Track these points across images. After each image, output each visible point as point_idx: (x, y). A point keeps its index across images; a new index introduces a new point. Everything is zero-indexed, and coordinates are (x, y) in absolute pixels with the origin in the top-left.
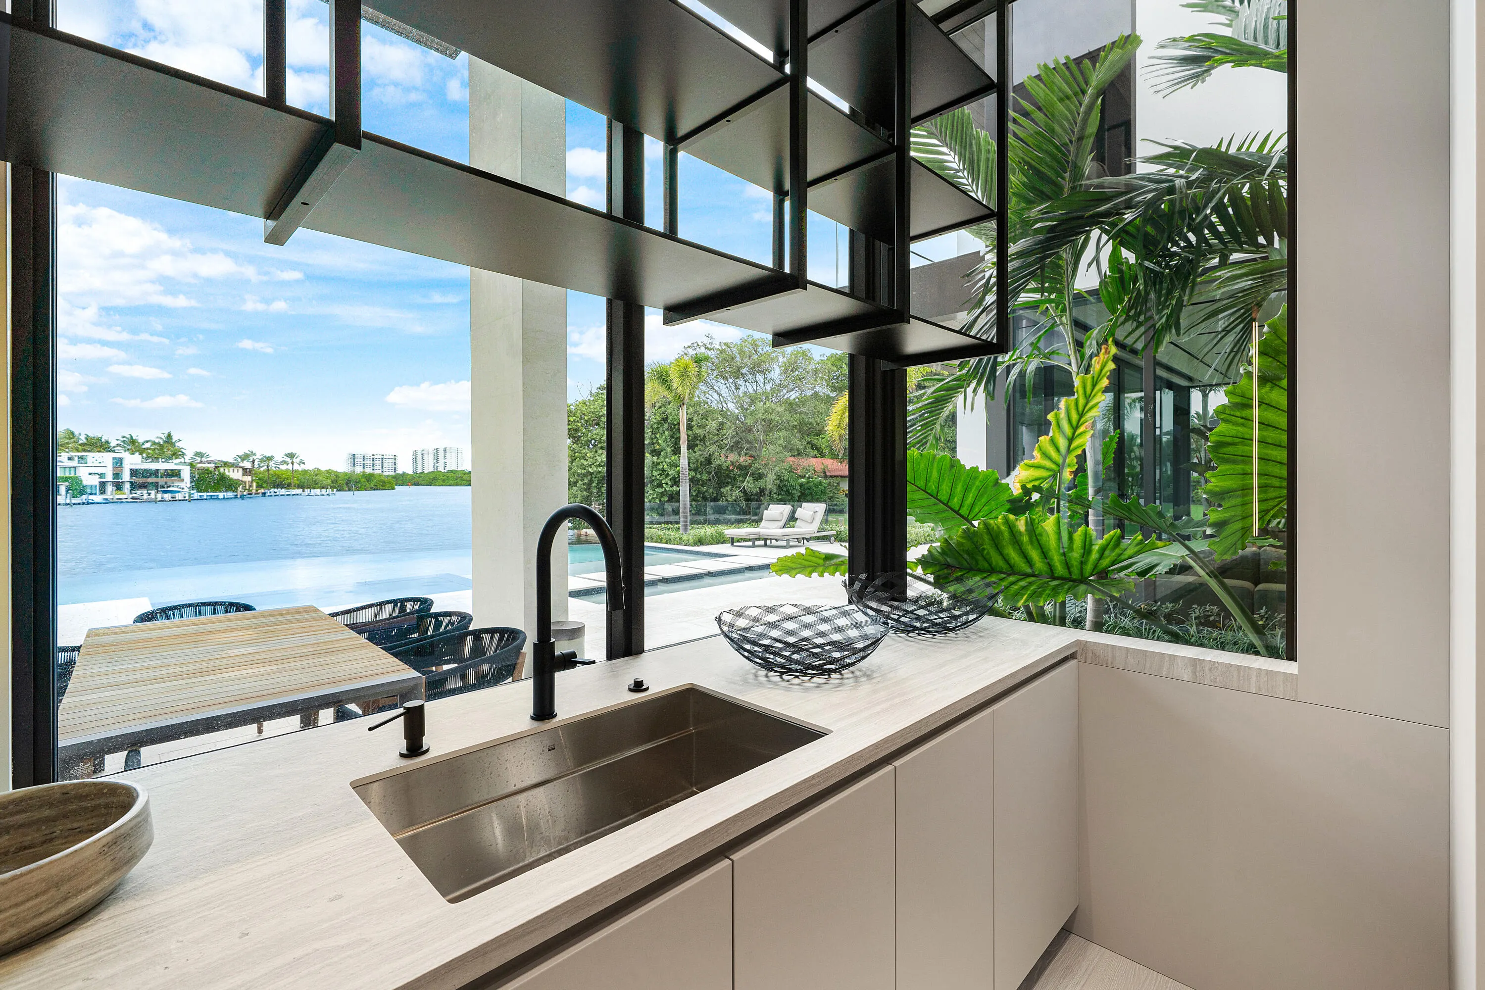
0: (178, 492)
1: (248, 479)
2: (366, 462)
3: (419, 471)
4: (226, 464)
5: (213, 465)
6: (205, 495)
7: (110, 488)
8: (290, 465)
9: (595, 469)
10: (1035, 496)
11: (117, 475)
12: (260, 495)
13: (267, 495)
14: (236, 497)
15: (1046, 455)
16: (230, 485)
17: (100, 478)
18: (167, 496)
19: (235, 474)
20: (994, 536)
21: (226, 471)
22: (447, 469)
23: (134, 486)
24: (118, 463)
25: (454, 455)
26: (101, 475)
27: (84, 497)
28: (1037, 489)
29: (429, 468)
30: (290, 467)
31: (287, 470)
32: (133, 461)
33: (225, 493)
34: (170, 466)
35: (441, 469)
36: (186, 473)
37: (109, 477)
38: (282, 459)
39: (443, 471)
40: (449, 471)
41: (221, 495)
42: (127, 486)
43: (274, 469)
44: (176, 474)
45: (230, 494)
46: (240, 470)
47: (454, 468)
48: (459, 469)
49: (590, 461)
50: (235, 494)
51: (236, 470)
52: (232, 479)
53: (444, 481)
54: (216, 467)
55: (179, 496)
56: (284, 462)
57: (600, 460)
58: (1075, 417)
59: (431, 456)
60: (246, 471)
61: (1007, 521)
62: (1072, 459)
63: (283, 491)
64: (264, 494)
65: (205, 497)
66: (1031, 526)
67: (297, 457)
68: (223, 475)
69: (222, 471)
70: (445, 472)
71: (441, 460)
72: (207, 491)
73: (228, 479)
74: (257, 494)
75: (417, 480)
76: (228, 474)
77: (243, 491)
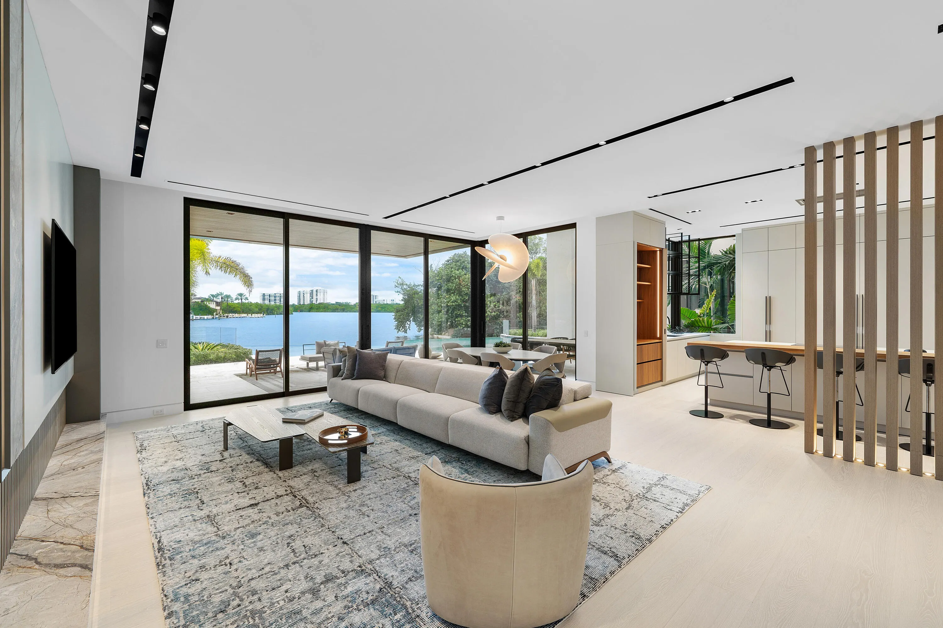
1: (218, 308)
2: (271, 298)
3: (302, 303)
4: (207, 300)
5: (200, 300)
6: (199, 317)
8: (240, 300)
10: (702, 315)
12: (226, 317)
13: (229, 317)
14: (213, 318)
15: (704, 308)
16: (210, 311)
19: (212, 306)
20: (697, 322)
21: (208, 303)
22: (318, 302)
25: (322, 294)
28: (703, 314)
29: (307, 302)
30: (240, 301)
31: (239, 303)
33: (208, 316)
38: (236, 297)
39: (316, 303)
40: (320, 304)
41: (206, 317)
43: (230, 302)
45: (210, 317)
46: (215, 303)
47: (322, 301)
48: (326, 302)
50: (212, 316)
51: (212, 303)
52: (211, 308)
53: (316, 309)
54: (202, 301)
56: (236, 299)
58: (709, 302)
59: (309, 295)
60: (218, 304)
61: (699, 319)
62: (708, 308)
63: (237, 315)
64: (227, 317)
65: (199, 318)
66: (702, 319)
67: (244, 296)
68: (206, 306)
69: (205, 303)
70: (317, 304)
71: (315, 297)
72: (198, 315)
73: (209, 307)
74: (223, 316)
75: (302, 308)
76: (209, 305)
77: (217, 315)
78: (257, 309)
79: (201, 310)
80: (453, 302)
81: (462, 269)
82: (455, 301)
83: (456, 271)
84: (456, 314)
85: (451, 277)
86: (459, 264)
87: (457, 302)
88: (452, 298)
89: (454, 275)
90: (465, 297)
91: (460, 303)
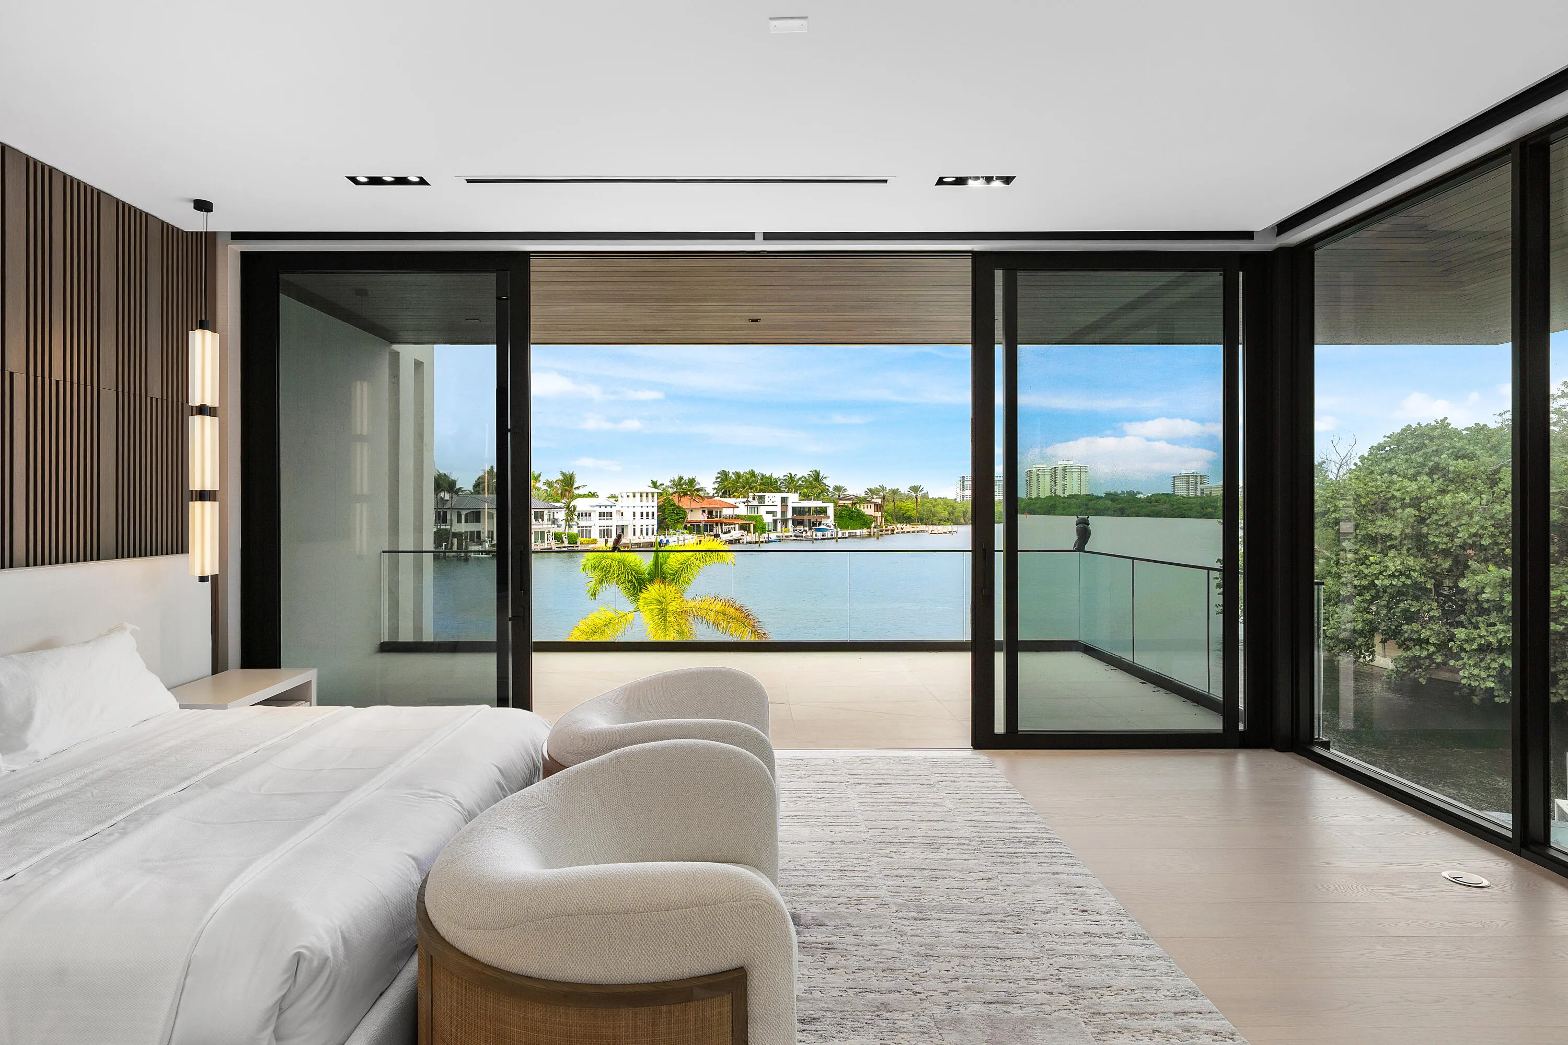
0: (827, 530)
1: (879, 514)
3: (1033, 496)
4: (861, 500)
5: (850, 502)
6: (846, 532)
7: (779, 525)
8: (915, 499)
9: (1387, 582)
11: (784, 513)
12: (889, 532)
13: (895, 531)
14: (870, 534)
16: (865, 522)
17: (773, 516)
18: (819, 534)
19: (868, 510)
21: (862, 507)
22: (1067, 494)
23: (796, 523)
24: (784, 500)
25: (1075, 475)
26: (773, 513)
27: (766, 535)
29: (1045, 493)
30: (914, 501)
31: (912, 505)
32: (794, 499)
33: (861, 530)
34: (818, 504)
35: (1059, 493)
36: (830, 512)
37: (779, 516)
38: (907, 494)
39: (1062, 495)
40: (1070, 497)
41: (858, 532)
42: (790, 522)
43: (898, 502)
44: (823, 511)
45: (865, 531)
46: (873, 505)
47: (1076, 492)
48: (1083, 493)
49: (1376, 569)
50: (869, 530)
51: (869, 505)
52: (866, 515)
53: (1064, 509)
54: (853, 504)
55: (828, 535)
56: (908, 497)
57: (1393, 569)
59: (1048, 478)
60: (878, 507)
63: (908, 528)
64: (893, 531)
65: (846, 535)
67: (921, 491)
68: (859, 512)
69: (858, 507)
70: (1064, 498)
71: (1060, 482)
72: (847, 528)
73: (863, 515)
74: (886, 531)
75: (1032, 507)
76: (863, 510)
77: (875, 527)
78: (946, 513)
79: (851, 518)
80: (1392, 576)
81: (1430, 474)
82: (1401, 574)
83: (1406, 483)
84: (1406, 611)
85: (1390, 499)
86: (1420, 460)
87: (1408, 577)
88: (1390, 564)
89: (1398, 494)
90: (1440, 561)
91: (1422, 579)
